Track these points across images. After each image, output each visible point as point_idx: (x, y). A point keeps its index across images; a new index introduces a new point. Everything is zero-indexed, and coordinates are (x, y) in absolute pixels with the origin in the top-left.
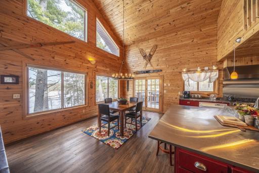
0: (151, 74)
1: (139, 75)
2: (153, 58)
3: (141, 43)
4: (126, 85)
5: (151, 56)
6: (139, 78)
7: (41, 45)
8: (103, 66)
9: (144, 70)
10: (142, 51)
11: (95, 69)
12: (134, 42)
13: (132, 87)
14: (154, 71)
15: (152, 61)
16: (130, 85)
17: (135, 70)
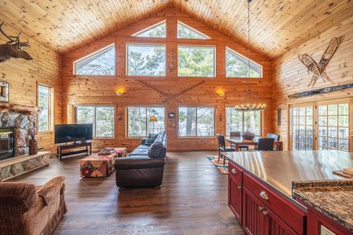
0: (326, 95)
1: (299, 100)
2: (330, 64)
3: (303, 45)
4: (277, 117)
5: (325, 62)
6: (299, 105)
7: (184, 91)
8: (235, 96)
9: (310, 89)
10: (304, 58)
11: (225, 101)
12: (288, 49)
13: (287, 120)
14: (333, 89)
15: (327, 70)
16: (282, 117)
17: (292, 92)
